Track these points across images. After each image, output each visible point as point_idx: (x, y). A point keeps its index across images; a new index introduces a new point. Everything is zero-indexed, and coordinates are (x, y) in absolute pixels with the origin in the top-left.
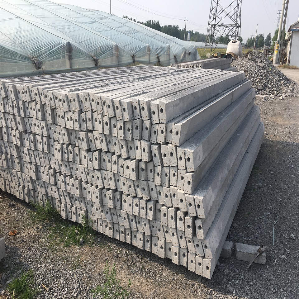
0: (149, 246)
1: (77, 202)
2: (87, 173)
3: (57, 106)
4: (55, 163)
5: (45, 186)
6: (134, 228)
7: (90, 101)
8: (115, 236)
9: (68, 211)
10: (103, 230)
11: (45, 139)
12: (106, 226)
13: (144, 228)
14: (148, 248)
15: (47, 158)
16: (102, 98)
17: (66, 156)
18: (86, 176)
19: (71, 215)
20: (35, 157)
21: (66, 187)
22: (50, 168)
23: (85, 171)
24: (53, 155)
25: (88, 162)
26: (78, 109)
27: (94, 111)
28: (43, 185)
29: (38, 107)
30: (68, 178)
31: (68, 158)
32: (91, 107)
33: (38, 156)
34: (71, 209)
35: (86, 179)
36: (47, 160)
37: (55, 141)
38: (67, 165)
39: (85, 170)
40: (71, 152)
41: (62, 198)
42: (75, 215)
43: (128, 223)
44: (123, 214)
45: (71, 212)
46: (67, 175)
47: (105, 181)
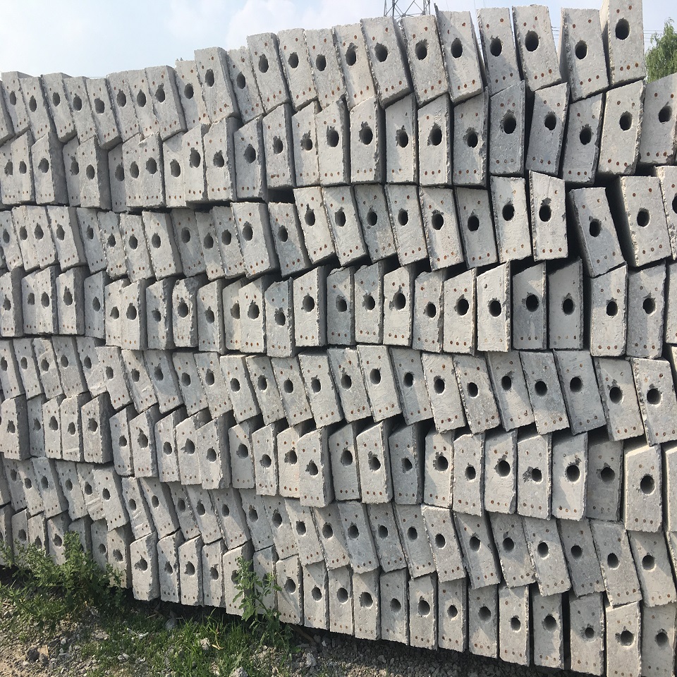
0: (557, 642)
1: (207, 519)
2: (255, 380)
3: (123, 129)
4: (110, 372)
5: (57, 479)
6: (485, 574)
7: (281, 67)
8: (384, 627)
9: (162, 566)
10: (328, 613)
11: (67, 281)
12: (343, 594)
13: (539, 565)
14: (549, 653)
15: (72, 358)
16: (341, 34)
17: (161, 328)
18: (254, 394)
19: (179, 579)
20: (20, 364)
21: (156, 462)
22: (86, 396)
23: (248, 375)
24: (102, 342)
25: (268, 325)
26: (224, 110)
27: (297, 102)
28: (51, 479)
29: (42, 150)
30: (166, 424)
31: (170, 334)
32: (283, 91)
33: (30, 361)
34: (177, 555)
35: (254, 408)
36: (72, 371)
37: (109, 280)
38: (165, 369)
39: (246, 370)
40: (184, 310)
41: (138, 513)
42: (195, 576)
43: (457, 554)
44: (435, 520)
45: (178, 565)
46: (163, 409)
47: (346, 393)
